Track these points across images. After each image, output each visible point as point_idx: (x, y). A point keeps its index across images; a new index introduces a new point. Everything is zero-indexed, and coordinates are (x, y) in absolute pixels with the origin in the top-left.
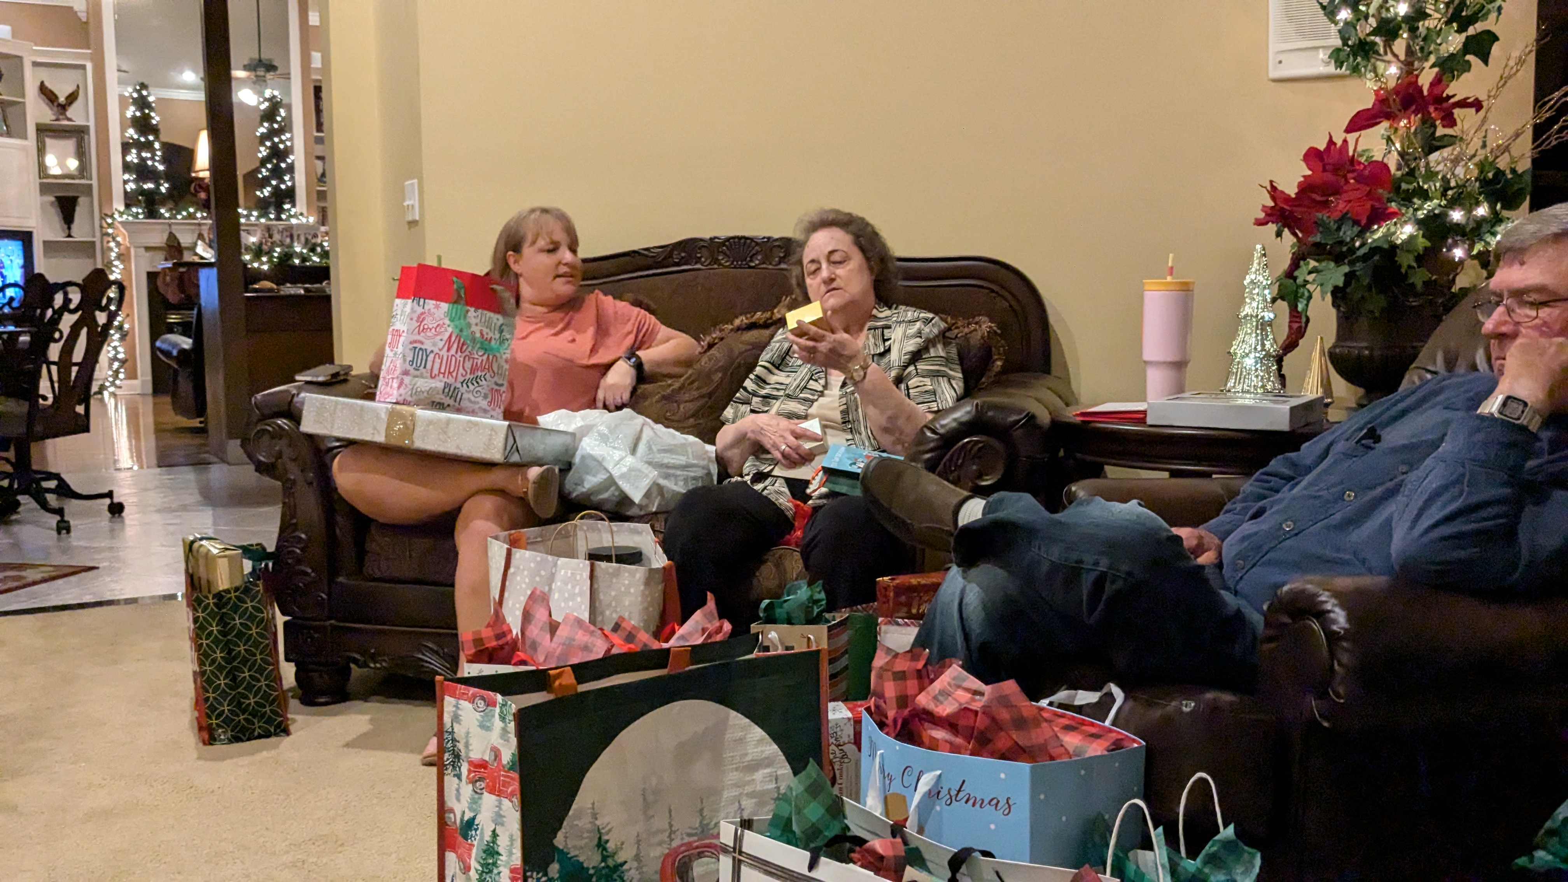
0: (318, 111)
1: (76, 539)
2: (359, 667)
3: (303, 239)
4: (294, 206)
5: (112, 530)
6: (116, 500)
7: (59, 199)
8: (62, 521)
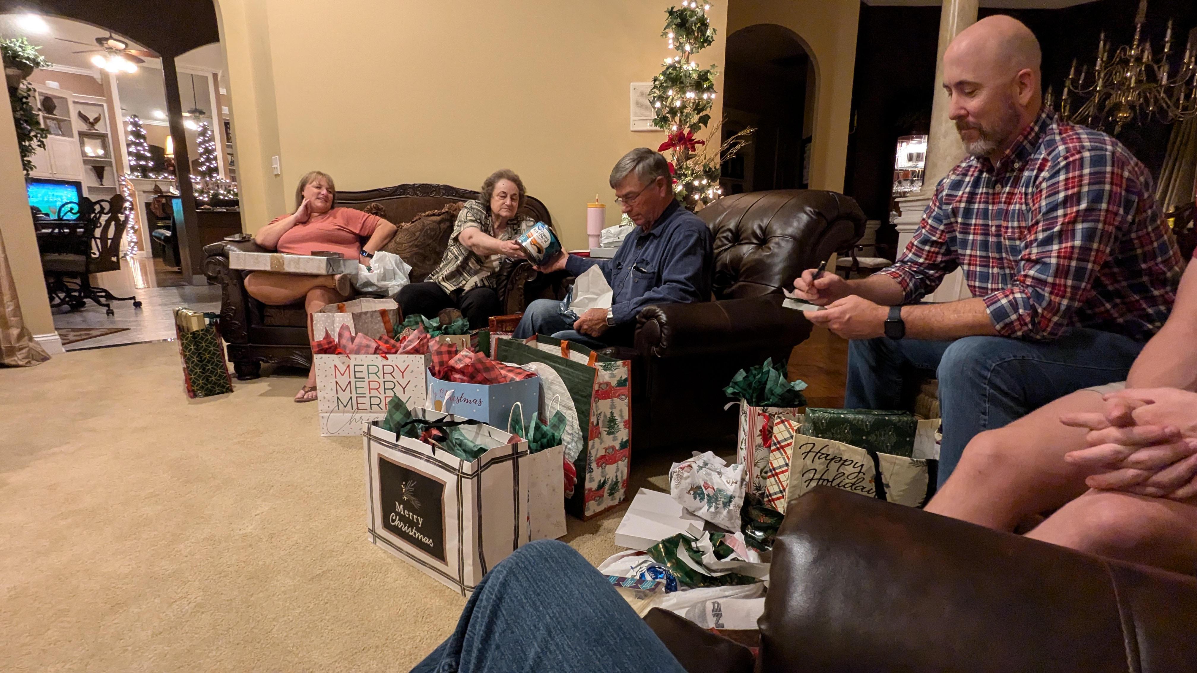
0: (228, 134)
1: (117, 317)
2: (264, 362)
3: (224, 187)
4: (218, 174)
5: (136, 314)
6: (137, 300)
7: (94, 167)
8: (109, 309)
